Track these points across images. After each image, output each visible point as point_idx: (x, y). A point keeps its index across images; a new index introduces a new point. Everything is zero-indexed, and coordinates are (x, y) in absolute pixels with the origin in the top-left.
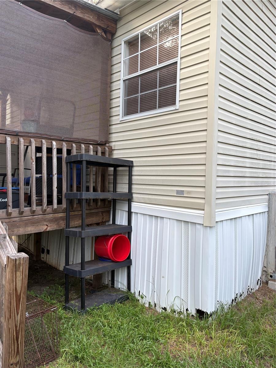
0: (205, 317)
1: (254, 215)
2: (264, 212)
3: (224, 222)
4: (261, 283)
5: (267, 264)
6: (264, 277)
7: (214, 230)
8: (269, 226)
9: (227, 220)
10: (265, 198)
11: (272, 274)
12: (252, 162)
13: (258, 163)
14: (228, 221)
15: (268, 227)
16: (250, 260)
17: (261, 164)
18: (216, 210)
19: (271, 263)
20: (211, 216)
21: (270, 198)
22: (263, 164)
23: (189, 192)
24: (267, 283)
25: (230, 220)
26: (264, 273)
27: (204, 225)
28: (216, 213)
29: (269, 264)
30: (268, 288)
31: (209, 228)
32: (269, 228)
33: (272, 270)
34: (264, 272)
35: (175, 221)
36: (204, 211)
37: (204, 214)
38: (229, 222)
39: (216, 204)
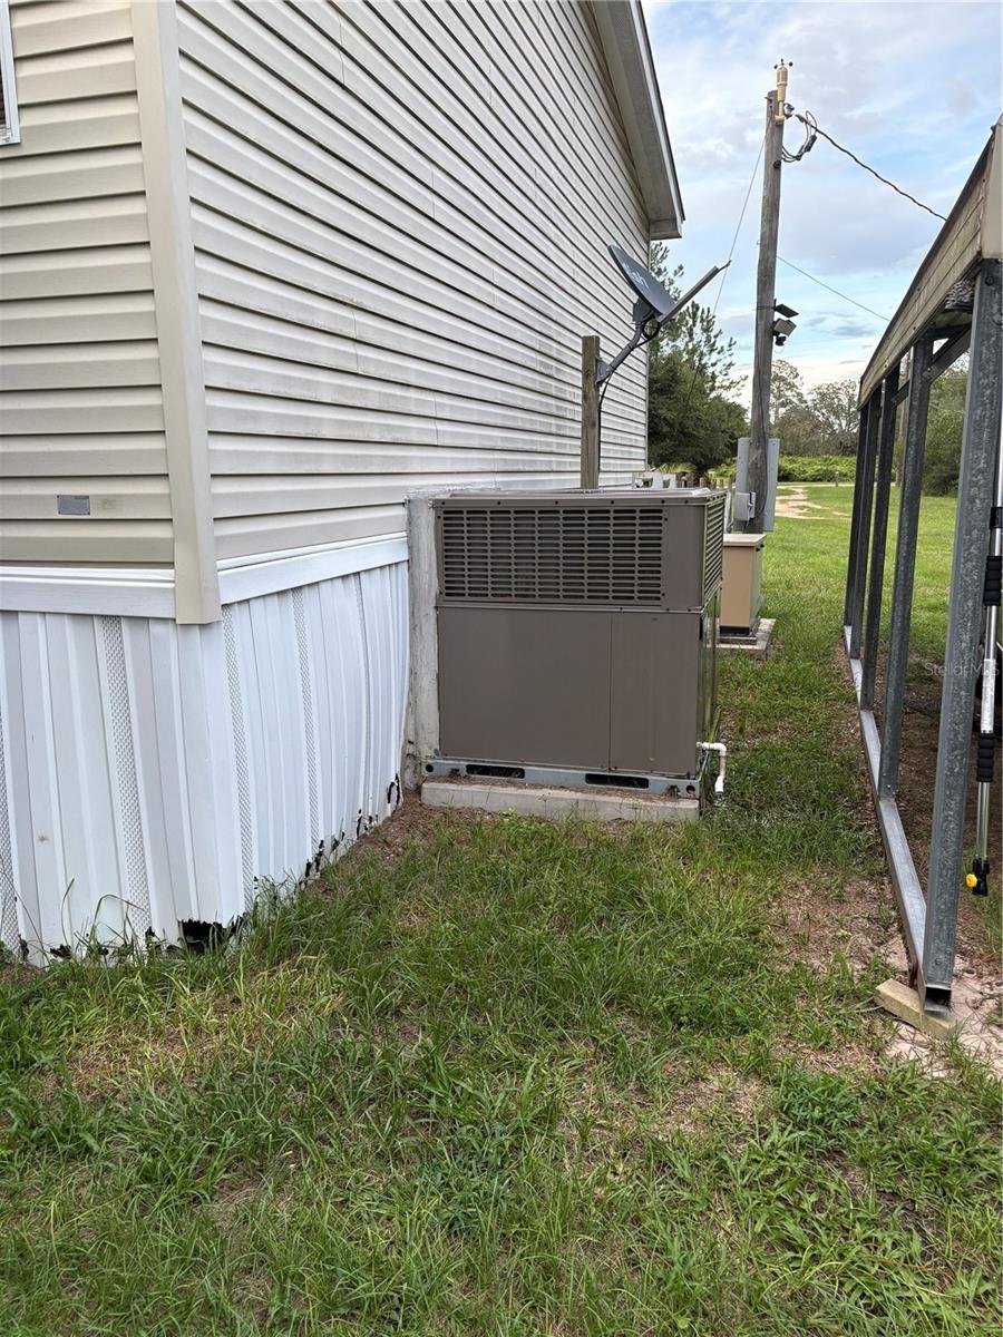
0: (213, 940)
1: (362, 575)
2: (397, 564)
3: (252, 602)
4: (401, 795)
5: (417, 734)
6: (409, 775)
7: (218, 635)
8: (416, 611)
9: (264, 596)
10: (396, 517)
11: (430, 761)
12: (341, 386)
13: (361, 390)
14: (268, 599)
15: (412, 613)
16: (358, 723)
17: (374, 393)
18: (218, 562)
19: (426, 726)
20: (201, 585)
21: (413, 513)
22: (380, 393)
23: (108, 501)
24: (418, 790)
25: (276, 598)
26: (409, 761)
27: (178, 622)
28: (219, 573)
29: (420, 731)
30: (421, 805)
31: (197, 629)
32: (416, 615)
33: (430, 748)
34: (410, 757)
35: (66, 620)
36: (173, 568)
37: (173, 582)
38: (274, 602)
39: (219, 540)
